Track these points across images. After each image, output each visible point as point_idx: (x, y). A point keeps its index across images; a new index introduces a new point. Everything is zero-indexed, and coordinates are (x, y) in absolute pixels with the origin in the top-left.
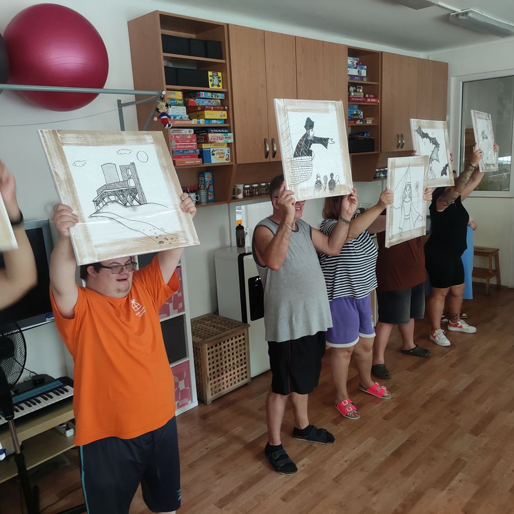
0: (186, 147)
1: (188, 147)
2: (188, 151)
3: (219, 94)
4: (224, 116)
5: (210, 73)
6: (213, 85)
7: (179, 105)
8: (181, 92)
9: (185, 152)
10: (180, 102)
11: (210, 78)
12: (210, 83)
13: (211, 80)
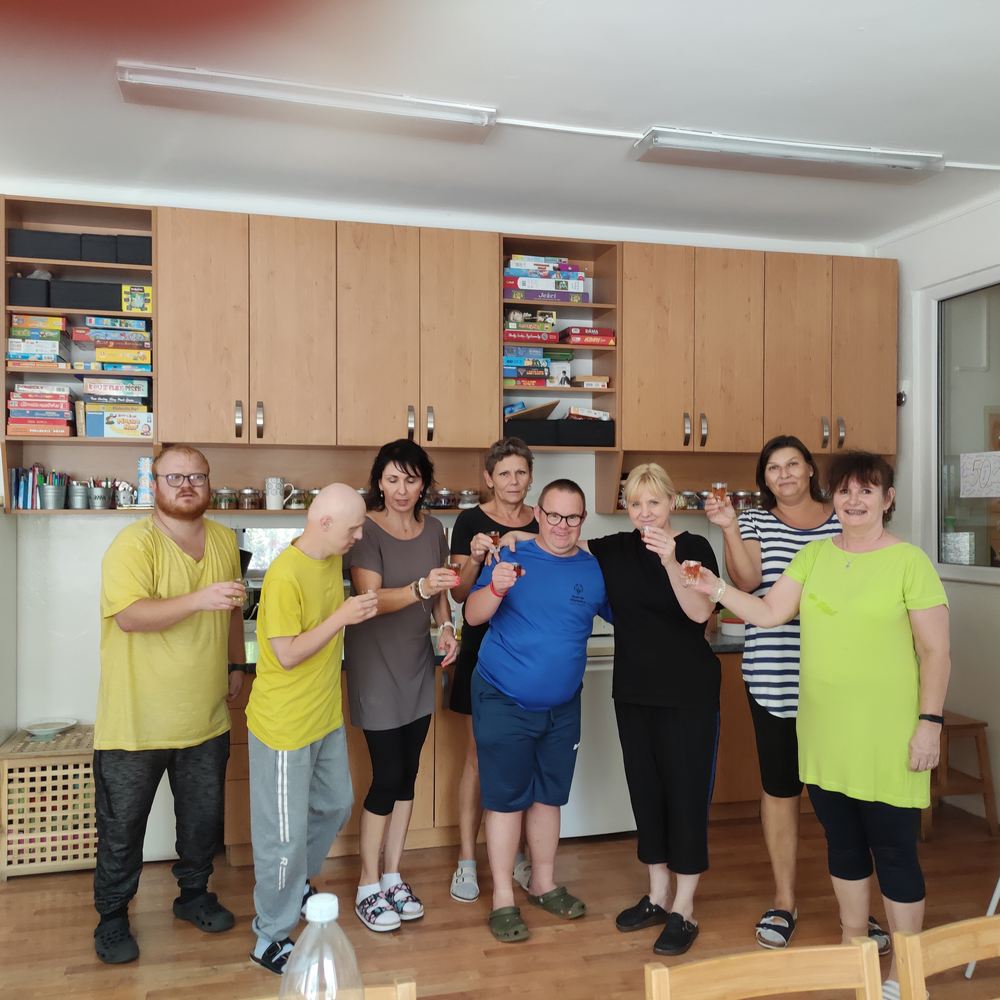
0: (42, 405)
1: (46, 406)
2: (44, 412)
3: (131, 321)
4: (144, 358)
5: (126, 288)
6: (130, 307)
7: (49, 338)
8: (61, 319)
9: (37, 414)
10: (52, 334)
11: (124, 296)
12: (125, 305)
13: (127, 300)
